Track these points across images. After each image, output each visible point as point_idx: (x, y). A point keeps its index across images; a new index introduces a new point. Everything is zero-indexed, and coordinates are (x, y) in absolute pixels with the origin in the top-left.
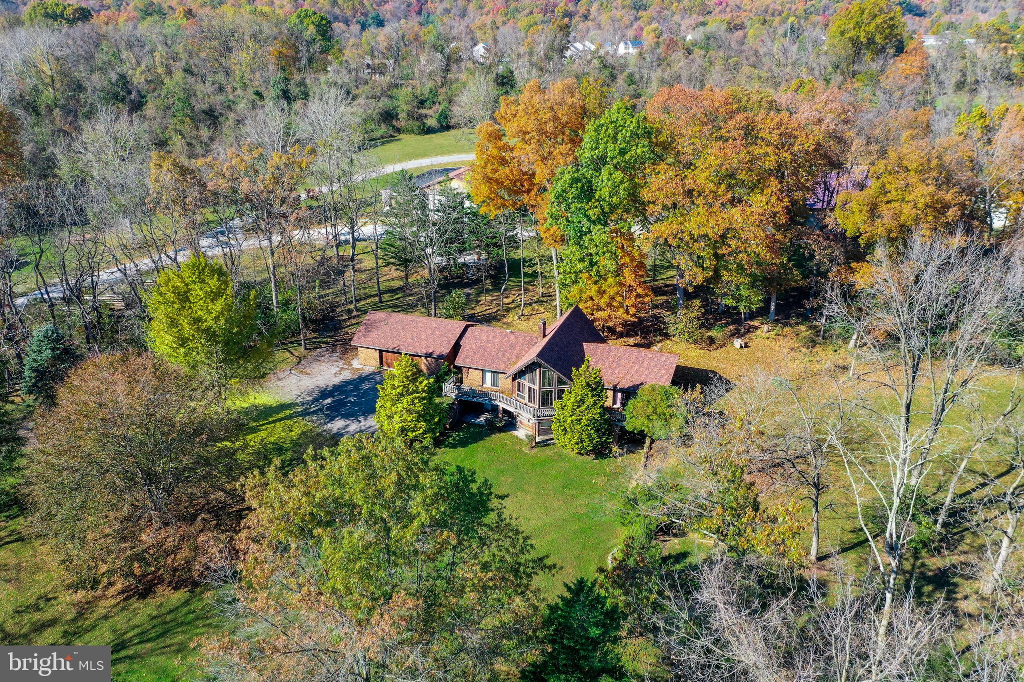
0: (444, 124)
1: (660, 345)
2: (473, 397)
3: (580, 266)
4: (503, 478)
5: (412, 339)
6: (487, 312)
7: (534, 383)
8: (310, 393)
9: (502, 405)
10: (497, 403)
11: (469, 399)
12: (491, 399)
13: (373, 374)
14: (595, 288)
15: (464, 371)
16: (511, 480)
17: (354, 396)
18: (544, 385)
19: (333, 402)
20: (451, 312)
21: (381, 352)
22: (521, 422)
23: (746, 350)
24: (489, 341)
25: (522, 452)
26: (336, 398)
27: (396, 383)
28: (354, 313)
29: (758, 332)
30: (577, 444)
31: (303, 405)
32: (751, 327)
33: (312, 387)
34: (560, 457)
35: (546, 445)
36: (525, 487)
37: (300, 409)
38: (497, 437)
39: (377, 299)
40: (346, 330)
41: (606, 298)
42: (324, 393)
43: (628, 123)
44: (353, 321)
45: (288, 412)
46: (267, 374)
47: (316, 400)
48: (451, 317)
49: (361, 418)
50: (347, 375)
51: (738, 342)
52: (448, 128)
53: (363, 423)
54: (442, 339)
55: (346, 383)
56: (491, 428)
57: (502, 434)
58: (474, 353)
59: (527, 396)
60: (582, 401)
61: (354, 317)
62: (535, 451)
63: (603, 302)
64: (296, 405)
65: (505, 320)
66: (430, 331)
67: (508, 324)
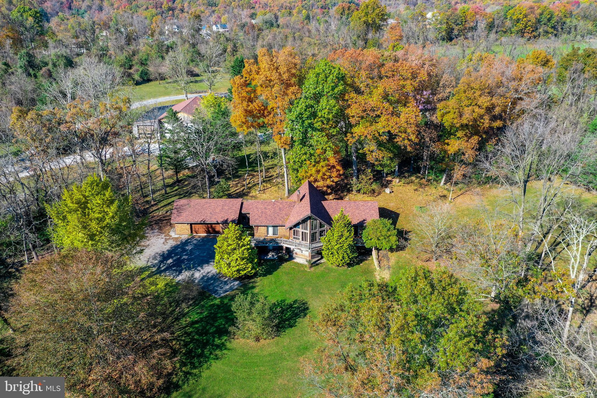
0: (145, 78)
1: (347, 197)
2: (267, 243)
3: (304, 157)
4: (306, 289)
5: (211, 213)
6: (238, 191)
7: (306, 229)
8: (155, 258)
9: (285, 246)
10: (282, 244)
11: (264, 245)
12: (278, 243)
13: (188, 239)
14: (314, 169)
15: (255, 228)
16: (311, 289)
17: (185, 255)
18: (312, 230)
19: (174, 261)
20: (221, 194)
21: (191, 224)
22: (296, 253)
23: (393, 194)
24: (265, 208)
25: (306, 271)
26: (175, 258)
27: (230, 242)
28: (153, 203)
29: (394, 183)
30: (341, 260)
31: (154, 266)
32: (388, 181)
33: (153, 254)
34: (329, 270)
35: (317, 265)
36: (321, 291)
37: (154, 269)
38: (285, 265)
39: (163, 191)
40: (152, 214)
41: (321, 174)
42: (165, 257)
43: (333, 71)
44: (155, 208)
45: (147, 273)
46: (143, 250)
47: (161, 262)
48: (221, 197)
49: (199, 268)
50: (171, 243)
51: (388, 191)
52: (149, 80)
53: (202, 271)
54: (230, 211)
55: (176, 247)
56: (281, 260)
57: (288, 263)
58: (259, 217)
59: (301, 238)
60: (342, 235)
61: (153, 206)
62: (313, 269)
63: (319, 177)
64: (149, 267)
65: (251, 195)
66: (220, 208)
67: (255, 197)
